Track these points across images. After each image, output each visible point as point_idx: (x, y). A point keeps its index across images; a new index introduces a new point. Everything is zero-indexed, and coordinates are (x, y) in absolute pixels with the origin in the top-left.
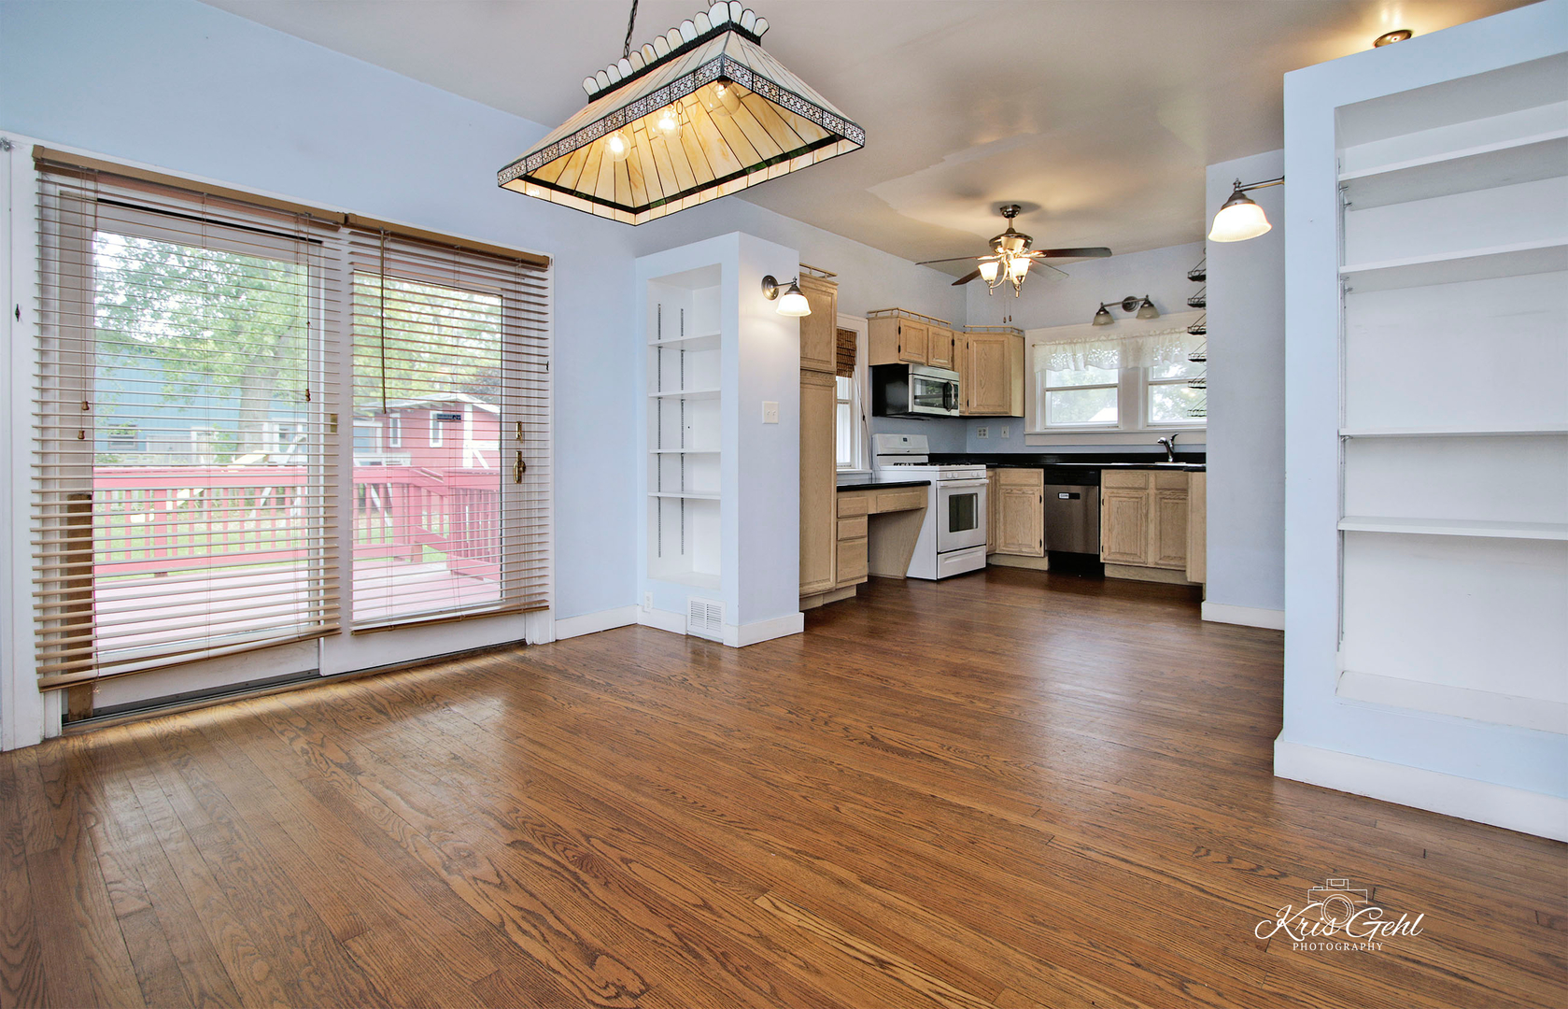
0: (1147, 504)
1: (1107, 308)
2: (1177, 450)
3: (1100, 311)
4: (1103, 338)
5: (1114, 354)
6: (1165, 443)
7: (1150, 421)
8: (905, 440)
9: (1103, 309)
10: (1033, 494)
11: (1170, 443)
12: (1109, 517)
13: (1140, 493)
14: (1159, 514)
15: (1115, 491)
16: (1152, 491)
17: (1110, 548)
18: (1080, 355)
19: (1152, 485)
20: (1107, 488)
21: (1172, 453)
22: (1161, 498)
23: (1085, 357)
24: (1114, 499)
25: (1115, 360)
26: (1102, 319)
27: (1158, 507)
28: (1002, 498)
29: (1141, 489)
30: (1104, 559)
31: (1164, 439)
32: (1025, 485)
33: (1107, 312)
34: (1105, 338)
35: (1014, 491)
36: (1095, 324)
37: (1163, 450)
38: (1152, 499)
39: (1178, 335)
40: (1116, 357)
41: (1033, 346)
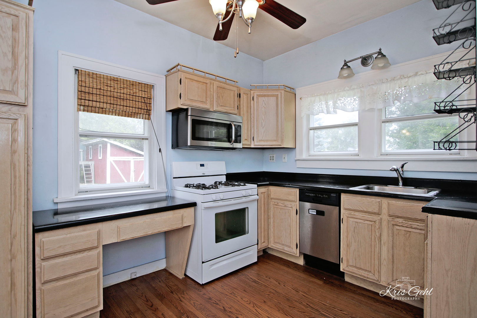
0: (380, 228)
1: (349, 64)
2: (407, 175)
3: (344, 66)
4: (347, 88)
5: (355, 100)
6: (396, 170)
7: (383, 151)
8: (202, 165)
9: (345, 64)
10: (292, 208)
11: (400, 170)
12: (348, 234)
13: (376, 218)
14: (391, 238)
15: (353, 213)
16: (385, 217)
17: (348, 261)
18: (331, 103)
19: (385, 211)
20: (346, 209)
21: (401, 177)
22: (393, 225)
23: (335, 103)
24: (352, 220)
25: (356, 104)
26: (345, 73)
27: (390, 232)
28: (272, 209)
29: (375, 214)
30: (343, 269)
31: (395, 167)
32: (286, 200)
33: (349, 67)
34: (348, 89)
35: (280, 204)
36: (340, 77)
37: (394, 175)
38: (384, 224)
39: (407, 80)
40: (357, 102)
41: (301, 99)
